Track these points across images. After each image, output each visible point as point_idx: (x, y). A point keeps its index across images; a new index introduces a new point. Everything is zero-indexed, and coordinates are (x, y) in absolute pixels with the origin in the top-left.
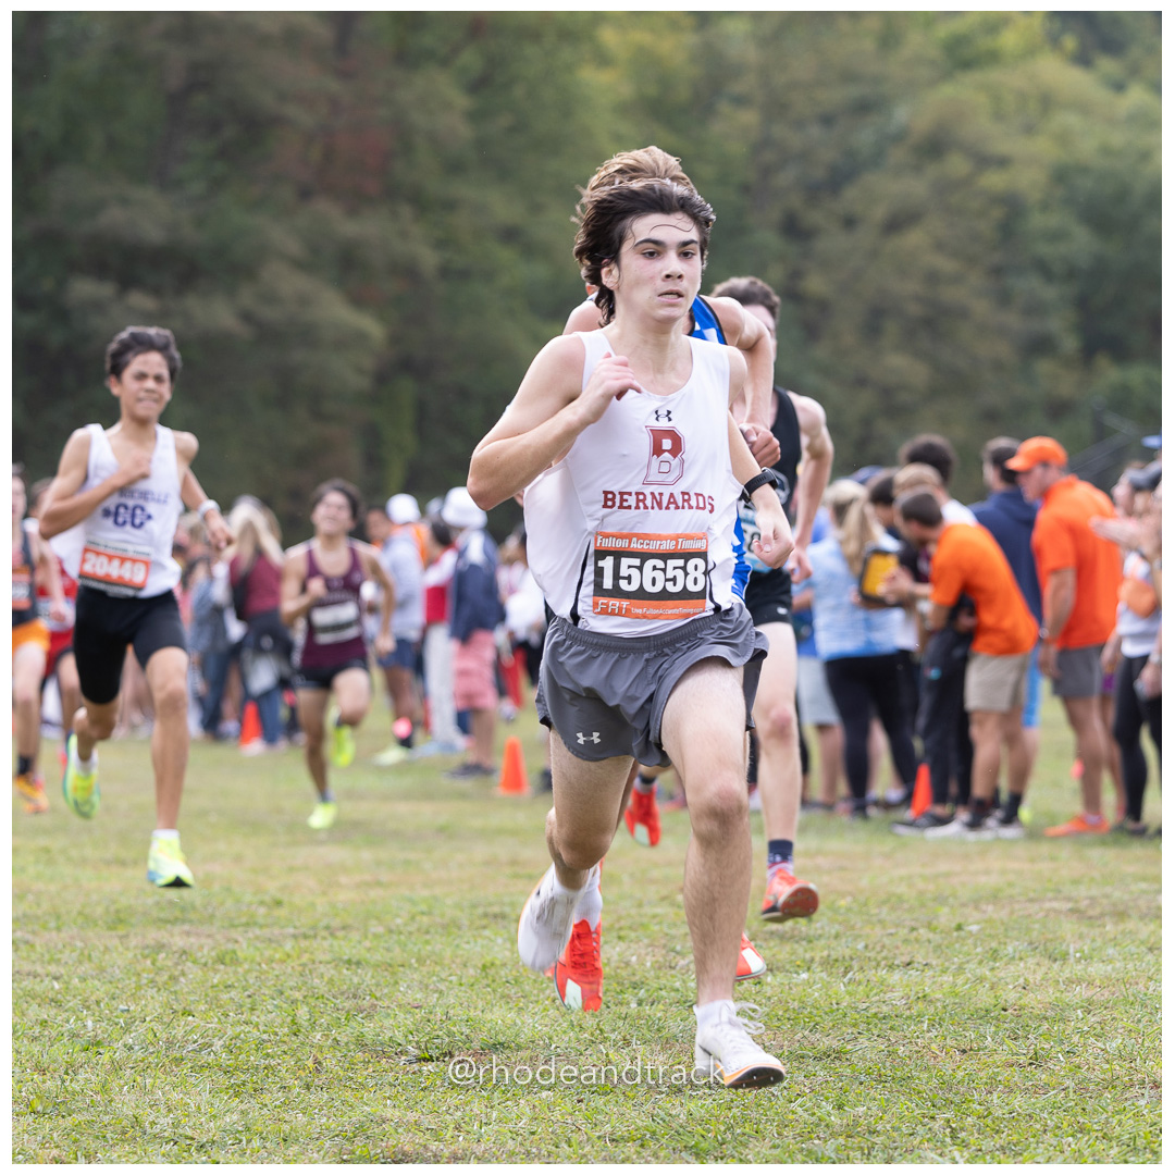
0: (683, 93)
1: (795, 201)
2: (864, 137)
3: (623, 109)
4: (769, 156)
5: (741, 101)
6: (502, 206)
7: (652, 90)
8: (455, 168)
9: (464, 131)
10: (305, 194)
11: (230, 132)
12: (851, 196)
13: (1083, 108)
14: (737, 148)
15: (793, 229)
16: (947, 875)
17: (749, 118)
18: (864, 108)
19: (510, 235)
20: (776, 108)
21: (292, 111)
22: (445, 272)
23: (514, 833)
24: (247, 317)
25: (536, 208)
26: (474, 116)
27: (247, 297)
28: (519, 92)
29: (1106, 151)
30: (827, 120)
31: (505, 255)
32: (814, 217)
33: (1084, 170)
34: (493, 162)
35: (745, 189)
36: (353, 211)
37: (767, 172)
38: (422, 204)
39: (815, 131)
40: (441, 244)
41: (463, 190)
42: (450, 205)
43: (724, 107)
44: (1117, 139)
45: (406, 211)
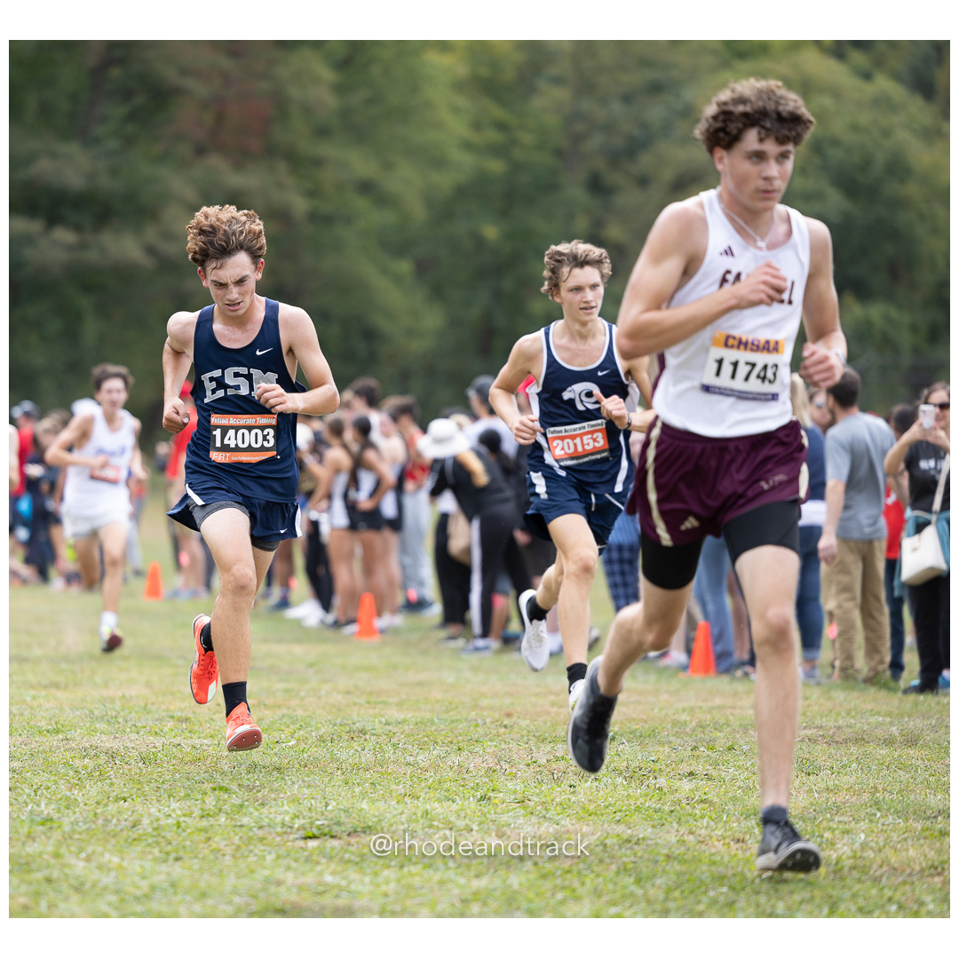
0: (509, 75)
1: (600, 164)
2: (655, 112)
3: (459, 86)
4: (579, 127)
5: (558, 81)
6: (360, 164)
7: (484, 72)
8: (322, 132)
9: (330, 101)
10: (200, 151)
11: (140, 100)
12: (645, 161)
13: (836, 93)
14: (552, 121)
15: (597, 186)
16: (721, 708)
17: (561, 95)
18: (656, 89)
19: (366, 187)
20: (585, 86)
21: (190, 83)
22: (313, 217)
23: (369, 669)
24: (151, 250)
25: (388, 166)
26: (341, 89)
27: (151, 234)
28: (376, 71)
29: (855, 128)
30: (627, 99)
31: (360, 204)
32: (614, 178)
33: (835, 143)
34: (354, 128)
35: (559, 153)
36: (238, 166)
37: (577, 139)
38: (296, 161)
39: (617, 108)
40: (312, 194)
41: (328, 150)
42: (318, 162)
43: (542, 84)
44: (865, 118)
45: (282, 166)
